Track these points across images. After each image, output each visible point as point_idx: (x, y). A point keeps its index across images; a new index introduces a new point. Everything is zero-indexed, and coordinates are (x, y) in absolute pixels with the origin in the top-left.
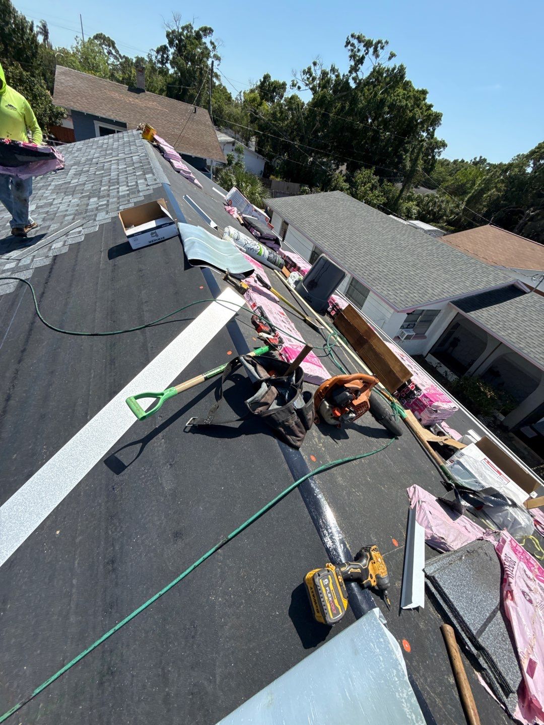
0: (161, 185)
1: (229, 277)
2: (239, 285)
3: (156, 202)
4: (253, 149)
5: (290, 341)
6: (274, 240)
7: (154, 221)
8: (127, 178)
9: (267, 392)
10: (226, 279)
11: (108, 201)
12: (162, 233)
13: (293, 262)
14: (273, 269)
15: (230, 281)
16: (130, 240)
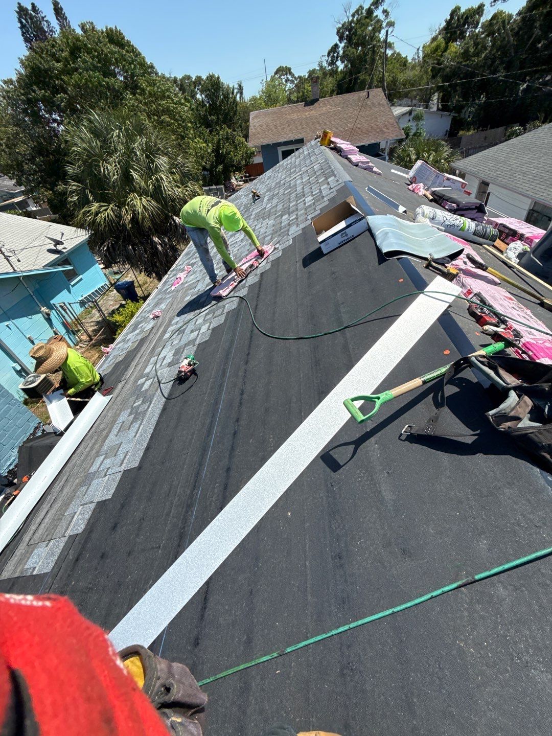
0: (344, 184)
1: (433, 263)
2: (446, 271)
3: (345, 201)
4: (435, 109)
5: (530, 333)
6: (476, 208)
7: (344, 221)
8: (311, 188)
9: (518, 403)
10: (428, 266)
11: (297, 215)
12: (351, 232)
13: (510, 229)
14: (481, 245)
15: (434, 267)
16: (322, 246)
